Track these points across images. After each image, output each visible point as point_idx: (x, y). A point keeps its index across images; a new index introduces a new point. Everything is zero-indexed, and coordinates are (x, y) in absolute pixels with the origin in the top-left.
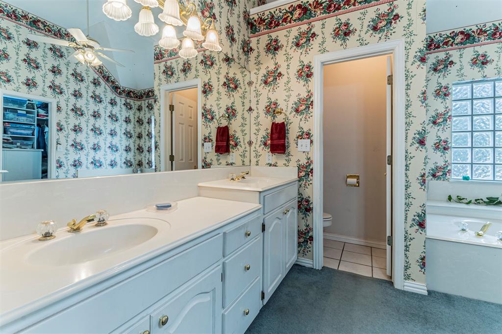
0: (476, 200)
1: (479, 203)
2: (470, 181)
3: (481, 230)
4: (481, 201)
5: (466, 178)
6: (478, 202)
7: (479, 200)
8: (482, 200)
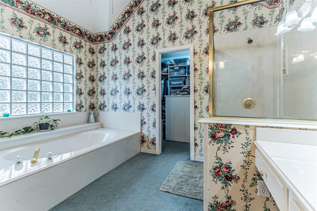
0: (16, 132)
1: (19, 133)
2: (9, 117)
3: (34, 157)
4: (20, 132)
5: (7, 115)
6: (17, 133)
7: (18, 131)
8: (20, 130)
